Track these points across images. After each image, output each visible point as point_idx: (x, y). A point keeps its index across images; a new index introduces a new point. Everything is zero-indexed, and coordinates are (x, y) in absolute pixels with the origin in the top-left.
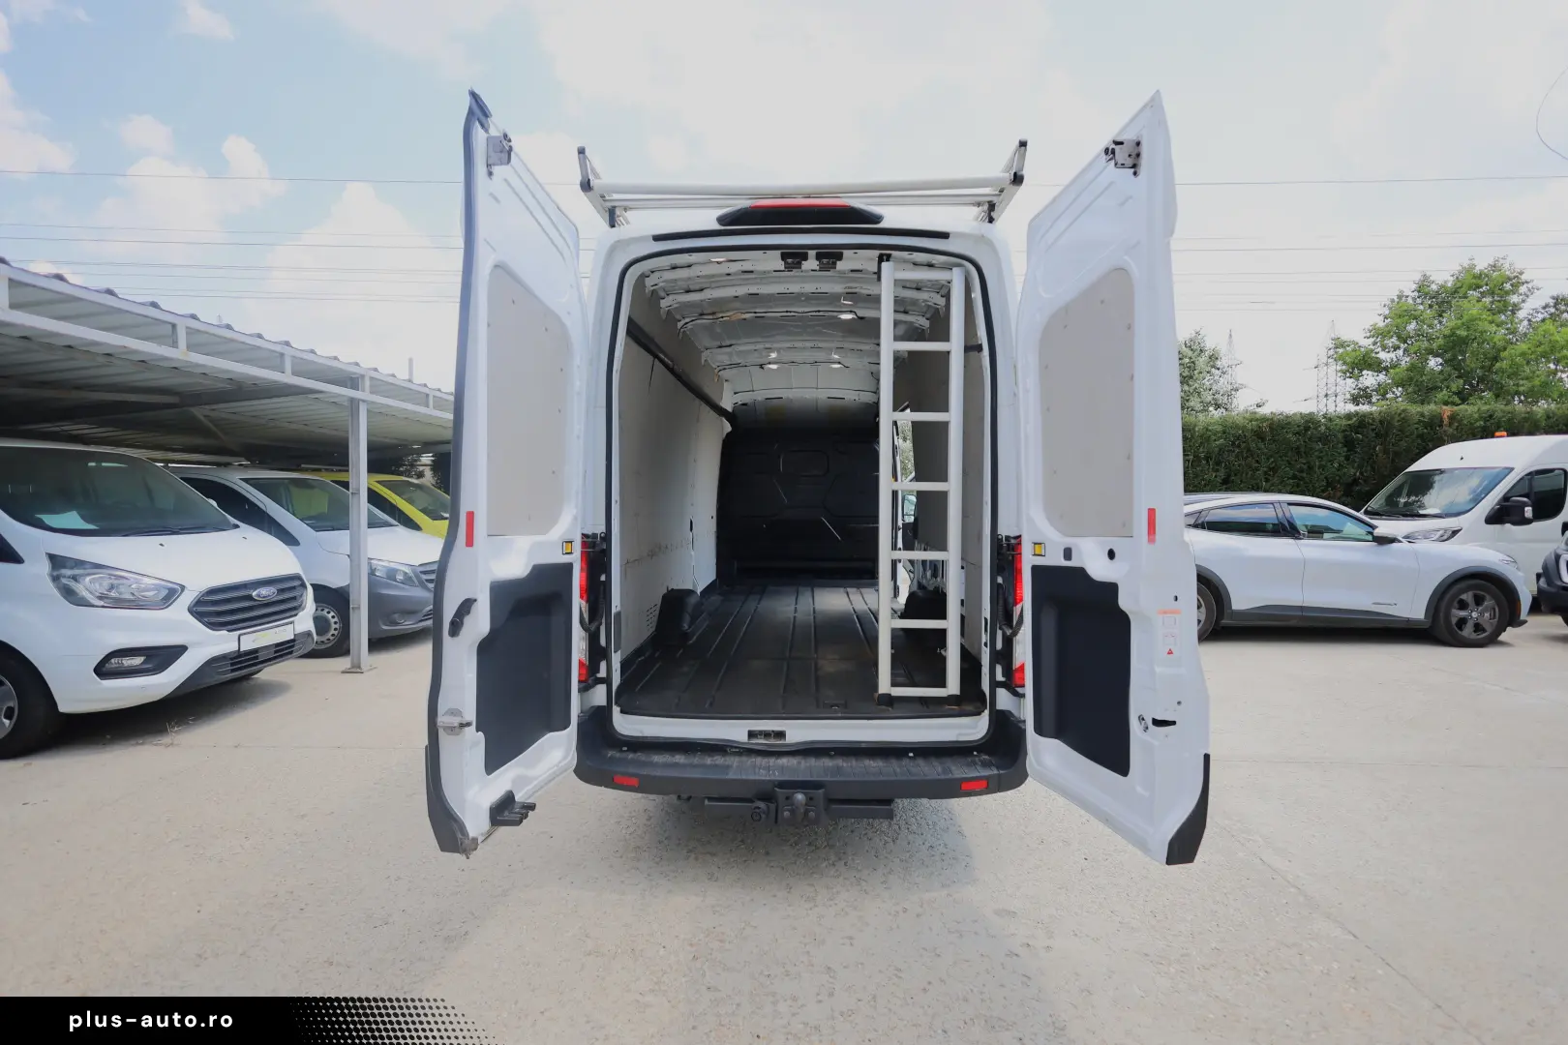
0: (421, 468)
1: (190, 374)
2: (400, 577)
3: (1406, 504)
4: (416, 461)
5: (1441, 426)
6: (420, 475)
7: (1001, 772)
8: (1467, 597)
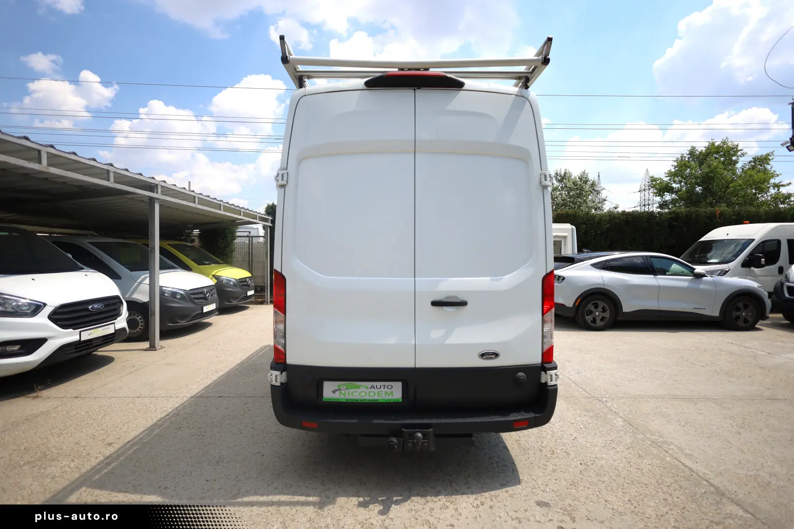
0: (193, 238)
1: (56, 182)
2: (179, 297)
3: (699, 257)
4: (190, 234)
5: (715, 218)
6: (193, 241)
7: (537, 415)
8: (740, 305)
